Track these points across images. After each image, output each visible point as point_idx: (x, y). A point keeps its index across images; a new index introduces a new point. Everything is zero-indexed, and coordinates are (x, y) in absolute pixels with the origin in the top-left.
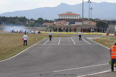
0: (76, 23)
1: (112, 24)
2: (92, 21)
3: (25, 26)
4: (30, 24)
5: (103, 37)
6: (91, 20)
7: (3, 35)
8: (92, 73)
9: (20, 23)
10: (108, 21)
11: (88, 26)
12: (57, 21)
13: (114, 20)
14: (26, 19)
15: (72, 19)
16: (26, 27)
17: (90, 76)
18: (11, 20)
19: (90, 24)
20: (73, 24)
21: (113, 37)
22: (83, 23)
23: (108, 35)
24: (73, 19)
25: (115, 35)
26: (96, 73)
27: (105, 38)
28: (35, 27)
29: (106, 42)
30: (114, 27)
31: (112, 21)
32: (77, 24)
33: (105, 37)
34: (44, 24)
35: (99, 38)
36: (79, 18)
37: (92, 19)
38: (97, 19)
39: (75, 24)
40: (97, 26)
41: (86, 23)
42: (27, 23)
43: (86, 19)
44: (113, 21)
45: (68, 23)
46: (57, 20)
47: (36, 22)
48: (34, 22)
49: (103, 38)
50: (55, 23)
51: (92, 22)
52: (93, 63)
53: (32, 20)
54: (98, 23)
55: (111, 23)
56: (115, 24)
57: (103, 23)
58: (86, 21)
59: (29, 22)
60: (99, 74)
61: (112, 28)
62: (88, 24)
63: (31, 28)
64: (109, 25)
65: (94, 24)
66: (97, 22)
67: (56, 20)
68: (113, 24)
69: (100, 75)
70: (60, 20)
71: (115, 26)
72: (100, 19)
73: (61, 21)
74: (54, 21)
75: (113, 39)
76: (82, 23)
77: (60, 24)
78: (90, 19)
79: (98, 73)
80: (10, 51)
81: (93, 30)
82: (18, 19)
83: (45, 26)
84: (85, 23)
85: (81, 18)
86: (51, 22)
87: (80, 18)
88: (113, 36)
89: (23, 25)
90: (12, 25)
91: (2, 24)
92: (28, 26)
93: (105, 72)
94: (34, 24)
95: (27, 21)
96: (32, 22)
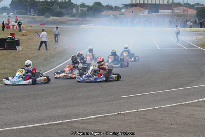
0: (160, 11)
2: (189, 7)
3: (71, 17)
4: (80, 13)
6: (188, 5)
7: (32, 32)
8: (190, 100)
9: (63, 11)
11: (182, 16)
12: (127, 8)
14: (73, 3)
15: (153, 4)
16: (71, 19)
17: (185, 105)
18: (46, 6)
19: (185, 13)
20: (156, 14)
22: (173, 11)
24: (156, 4)
26: (197, 100)
28: (88, 18)
32: (162, 13)
34: (104, 13)
35: (201, 37)
36: (165, 2)
37: (189, 4)
38: (198, 4)
39: (159, 13)
40: (197, 17)
42: (74, 11)
43: (179, 4)
45: (147, 11)
46: (127, 6)
47: (90, 8)
48: (85, 9)
50: (123, 10)
51: (189, 9)
52: (190, 82)
53: (83, 5)
54: (200, 11)
58: (179, 8)
59: (77, 10)
60: (202, 101)
62: (183, 13)
63: (81, 19)
65: (192, 12)
66: (198, 9)
67: (125, 5)
69: (203, 103)
70: (132, 5)
72: (203, 5)
73: (134, 8)
74: (122, 8)
76: (171, 11)
77: (132, 12)
78: (185, 4)
79: (200, 100)
80: (45, 60)
81: (191, 24)
82: (57, 4)
83: (106, 16)
84: (176, 11)
85: (169, 3)
86: (117, 8)
87: (167, 2)
89: (67, 15)
90: (47, 14)
91: (30, 12)
92: (76, 17)
94: (87, 13)
95: (74, 7)
96: (82, 10)
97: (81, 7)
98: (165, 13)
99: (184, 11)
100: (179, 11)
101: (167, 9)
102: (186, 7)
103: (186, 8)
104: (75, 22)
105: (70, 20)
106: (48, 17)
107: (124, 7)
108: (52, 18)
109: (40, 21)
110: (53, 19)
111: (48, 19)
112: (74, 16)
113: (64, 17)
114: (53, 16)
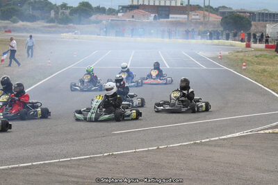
0: (171, 16)
1: (259, 20)
2: (211, 12)
3: (47, 22)
4: (60, 17)
5: (238, 52)
6: (209, 9)
8: (207, 138)
9: (37, 13)
10: (250, 13)
11: (201, 23)
12: (126, 11)
13: (264, 10)
14: (50, 3)
15: (162, 6)
16: (48, 24)
17: (201, 144)
18: (12, 6)
19: (206, 20)
20: (166, 20)
21: (260, 53)
22: (188, 18)
23: (248, 46)
24: (165, 7)
25: (267, 47)
26: (217, 138)
27: (242, 54)
28: (71, 25)
29: (244, 64)
30: (265, 26)
31: (259, 14)
32: (173, 20)
33: (242, 52)
34: (93, 17)
36: (179, 4)
37: (211, 8)
38: (224, 7)
39: (170, 19)
40: (222, 25)
41: (195, 16)
42: (53, 14)
43: (197, 8)
44: (263, 14)
45: (153, 15)
47: (74, 11)
48: (68, 12)
49: (236, 54)
50: (120, 15)
51: (211, 14)
53: (64, 6)
54: (226, 17)
55: (257, 18)
56: (266, 21)
57: (238, 16)
58: (197, 12)
59: (57, 13)
60: (224, 139)
61: (260, 29)
62: (202, 20)
63: (61, 26)
64: (252, 23)
65: (215, 18)
66: (222, 14)
67: (123, 7)
68: (263, 20)
69: (226, 141)
70: (132, 7)
71: (267, 25)
72: (230, 8)
73: (136, 11)
74: (119, 11)
75: (261, 56)
76: (186, 16)
77: (133, 17)
78: (205, 7)
79: (221, 138)
82: (29, 4)
83: (97, 22)
84: (193, 17)
85: (184, 5)
86: (112, 12)
87: (182, 4)
88: (261, 50)
89: (43, 19)
90: (14, 17)
92: (54, 22)
93: (237, 134)
94: (70, 17)
95: (52, 9)
96: (63, 13)
97: (62, 9)
98: (178, 19)
99: (204, 17)
100: (197, 17)
101: (181, 14)
102: (207, 11)
103: (207, 13)
104: (54, 29)
105: (46, 27)
106: (14, 22)
107: (122, 9)
108: (20, 23)
109: (5, 27)
110: (23, 25)
111: (15, 25)
112: (51, 21)
113: (39, 22)
114: (23, 21)
